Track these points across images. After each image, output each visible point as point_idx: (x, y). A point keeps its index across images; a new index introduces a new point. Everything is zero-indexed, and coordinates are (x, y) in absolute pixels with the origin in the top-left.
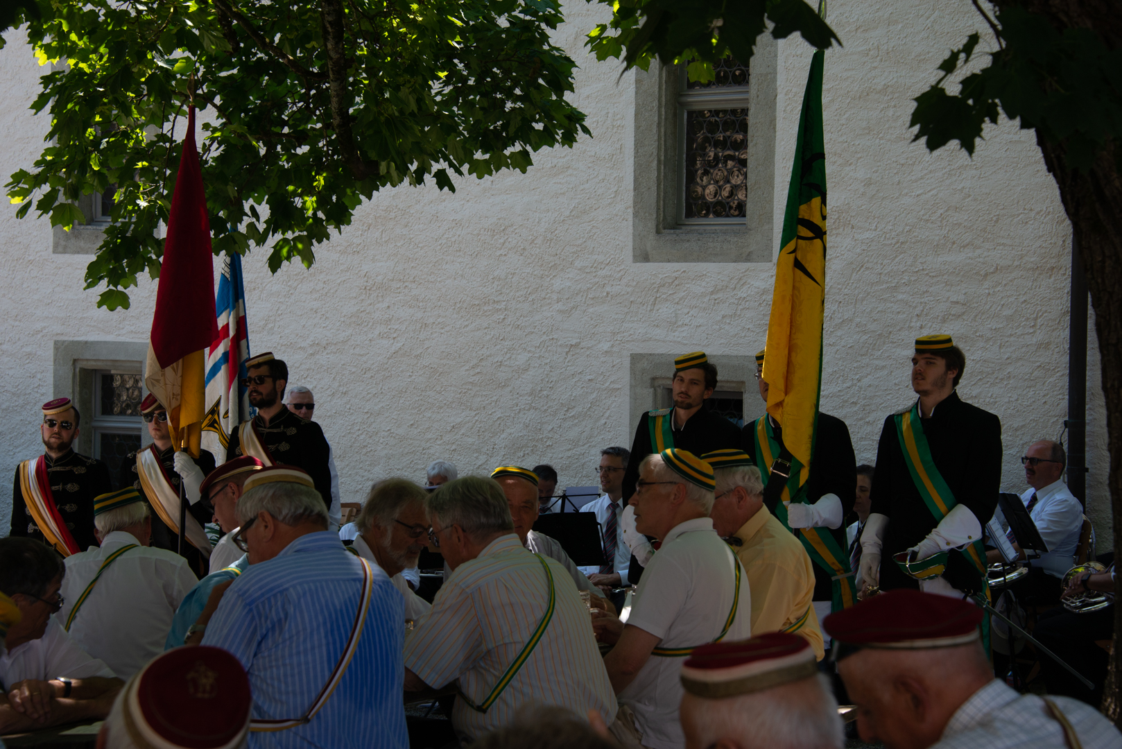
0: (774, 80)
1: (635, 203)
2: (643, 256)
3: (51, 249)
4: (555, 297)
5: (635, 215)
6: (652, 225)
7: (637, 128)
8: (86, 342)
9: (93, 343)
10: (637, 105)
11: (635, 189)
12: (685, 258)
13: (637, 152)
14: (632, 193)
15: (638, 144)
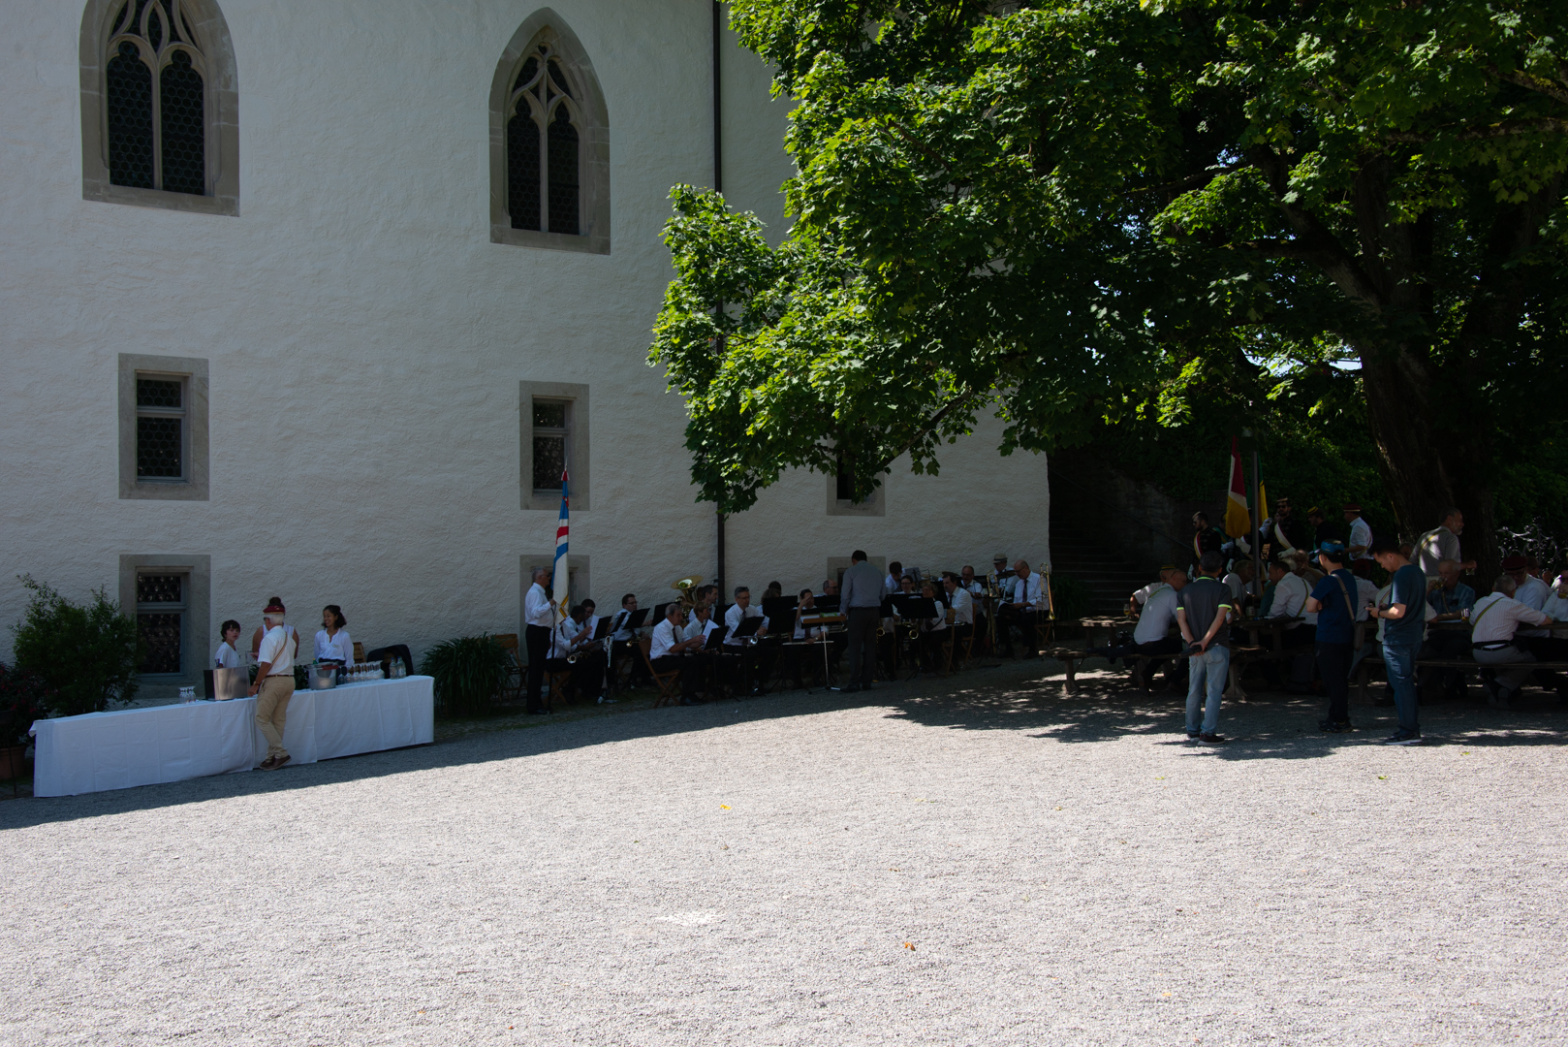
0: (588, 427)
1: (521, 481)
2: (526, 507)
3: (117, 496)
4: (478, 527)
5: (521, 486)
6: (530, 491)
7: (521, 443)
8: (147, 556)
9: (152, 556)
10: (521, 433)
11: (521, 473)
12: (547, 508)
13: (521, 455)
14: (519, 476)
15: (522, 451)
